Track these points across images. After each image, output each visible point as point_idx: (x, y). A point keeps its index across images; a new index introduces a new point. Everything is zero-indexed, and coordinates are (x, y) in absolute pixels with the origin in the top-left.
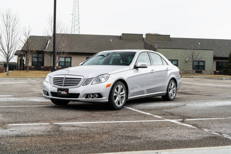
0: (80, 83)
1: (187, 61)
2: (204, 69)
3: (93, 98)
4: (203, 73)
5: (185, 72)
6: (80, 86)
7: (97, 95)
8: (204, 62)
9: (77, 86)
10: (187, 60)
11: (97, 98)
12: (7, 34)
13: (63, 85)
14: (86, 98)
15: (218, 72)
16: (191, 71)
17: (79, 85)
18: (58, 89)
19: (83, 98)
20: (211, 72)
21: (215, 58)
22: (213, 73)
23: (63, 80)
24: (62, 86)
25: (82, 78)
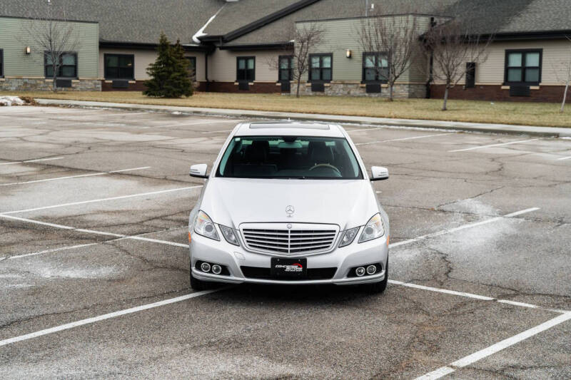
1: (27, 54)
2: (75, 75)
4: (73, 85)
5: (26, 83)
8: (75, 55)
10: (29, 50)
15: (111, 82)
16: (42, 82)
20: (95, 84)
21: (103, 45)
22: (100, 86)
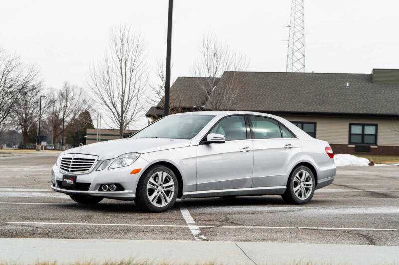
0: (93, 167)
3: (109, 190)
6: (92, 171)
7: (115, 187)
9: (88, 171)
11: (115, 191)
12: (122, 75)
13: (70, 169)
14: (99, 190)
17: (91, 169)
18: (64, 176)
19: (94, 190)
23: (70, 162)
24: (68, 170)
25: (96, 158)
